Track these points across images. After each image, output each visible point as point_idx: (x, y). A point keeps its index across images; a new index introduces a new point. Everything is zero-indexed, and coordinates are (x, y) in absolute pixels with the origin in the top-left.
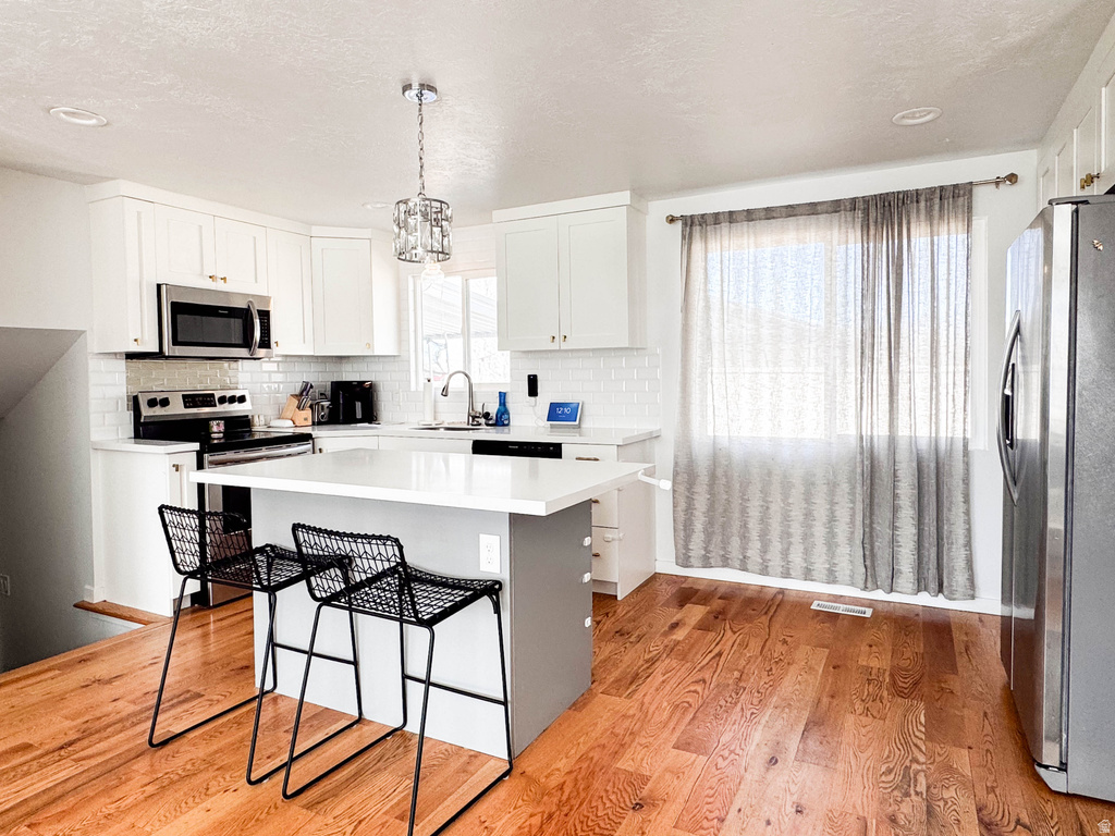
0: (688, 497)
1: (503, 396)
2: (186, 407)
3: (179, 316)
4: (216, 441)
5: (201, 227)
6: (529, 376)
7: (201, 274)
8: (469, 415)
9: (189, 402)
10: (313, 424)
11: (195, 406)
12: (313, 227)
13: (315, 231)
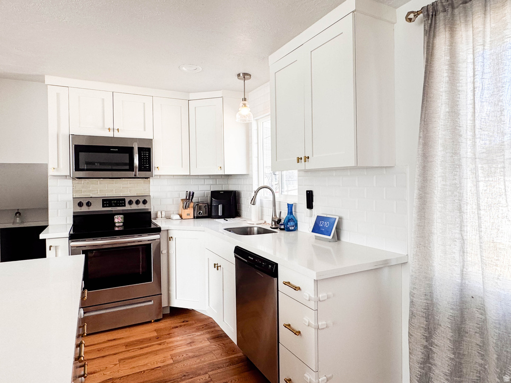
0: (425, 347)
1: (290, 207)
2: (103, 206)
3: (80, 153)
4: (117, 229)
5: (103, 99)
6: (307, 191)
7: (103, 128)
8: (272, 221)
9: (106, 204)
10: (194, 218)
11: (110, 206)
12: (190, 94)
13: (192, 96)
